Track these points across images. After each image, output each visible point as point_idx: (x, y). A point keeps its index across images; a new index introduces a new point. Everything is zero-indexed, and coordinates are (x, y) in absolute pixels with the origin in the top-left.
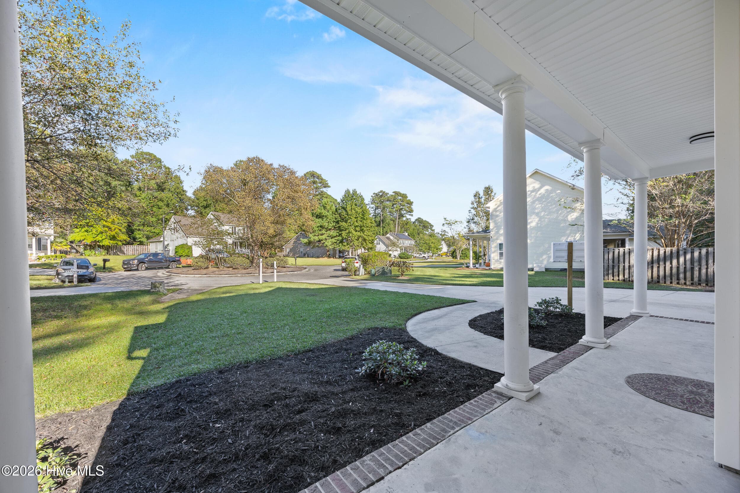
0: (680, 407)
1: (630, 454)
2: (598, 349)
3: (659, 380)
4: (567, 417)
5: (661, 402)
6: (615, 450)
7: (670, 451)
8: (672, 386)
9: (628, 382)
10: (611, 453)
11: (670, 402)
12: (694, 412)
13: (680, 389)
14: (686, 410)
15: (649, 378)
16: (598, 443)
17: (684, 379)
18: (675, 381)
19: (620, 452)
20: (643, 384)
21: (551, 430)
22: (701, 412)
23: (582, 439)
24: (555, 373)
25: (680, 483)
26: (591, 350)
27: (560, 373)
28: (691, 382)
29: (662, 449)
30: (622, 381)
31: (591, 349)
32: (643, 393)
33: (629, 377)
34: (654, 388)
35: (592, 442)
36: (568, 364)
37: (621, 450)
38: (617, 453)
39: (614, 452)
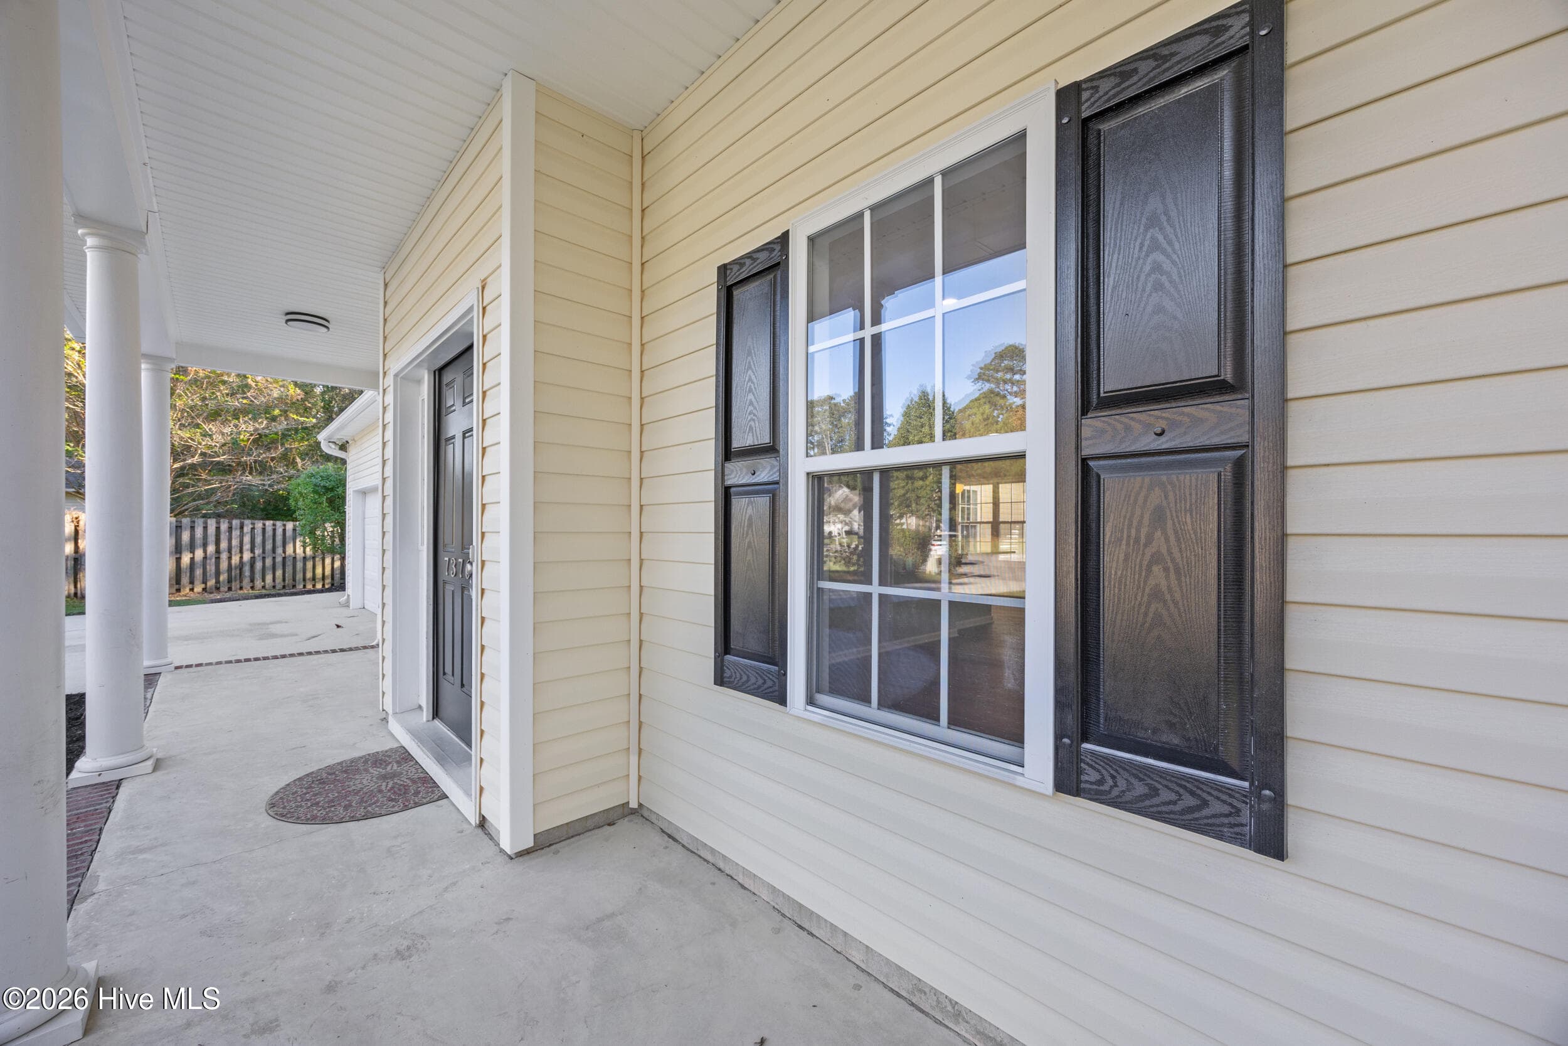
0: (396, 809)
1: (422, 937)
2: (138, 780)
3: (322, 782)
4: (245, 974)
5: (366, 817)
6: (398, 952)
7: (454, 884)
8: (352, 783)
9: (282, 815)
10: (399, 964)
11: (377, 809)
12: (417, 805)
13: (366, 781)
14: (406, 808)
15: (306, 788)
16: (363, 968)
17: (352, 761)
18: (346, 772)
19: (409, 948)
20: (309, 804)
21: (246, 1036)
22: (425, 801)
23: (331, 988)
24: (85, 898)
25: (508, 919)
26: (121, 789)
27: (101, 886)
28: (366, 762)
29: (446, 889)
30: (267, 822)
31: (118, 787)
32: (326, 820)
33: (272, 805)
34: (332, 801)
35: (352, 975)
36: (96, 856)
37: (406, 943)
38: (407, 954)
39: (400, 955)
